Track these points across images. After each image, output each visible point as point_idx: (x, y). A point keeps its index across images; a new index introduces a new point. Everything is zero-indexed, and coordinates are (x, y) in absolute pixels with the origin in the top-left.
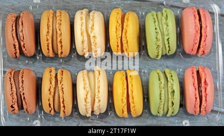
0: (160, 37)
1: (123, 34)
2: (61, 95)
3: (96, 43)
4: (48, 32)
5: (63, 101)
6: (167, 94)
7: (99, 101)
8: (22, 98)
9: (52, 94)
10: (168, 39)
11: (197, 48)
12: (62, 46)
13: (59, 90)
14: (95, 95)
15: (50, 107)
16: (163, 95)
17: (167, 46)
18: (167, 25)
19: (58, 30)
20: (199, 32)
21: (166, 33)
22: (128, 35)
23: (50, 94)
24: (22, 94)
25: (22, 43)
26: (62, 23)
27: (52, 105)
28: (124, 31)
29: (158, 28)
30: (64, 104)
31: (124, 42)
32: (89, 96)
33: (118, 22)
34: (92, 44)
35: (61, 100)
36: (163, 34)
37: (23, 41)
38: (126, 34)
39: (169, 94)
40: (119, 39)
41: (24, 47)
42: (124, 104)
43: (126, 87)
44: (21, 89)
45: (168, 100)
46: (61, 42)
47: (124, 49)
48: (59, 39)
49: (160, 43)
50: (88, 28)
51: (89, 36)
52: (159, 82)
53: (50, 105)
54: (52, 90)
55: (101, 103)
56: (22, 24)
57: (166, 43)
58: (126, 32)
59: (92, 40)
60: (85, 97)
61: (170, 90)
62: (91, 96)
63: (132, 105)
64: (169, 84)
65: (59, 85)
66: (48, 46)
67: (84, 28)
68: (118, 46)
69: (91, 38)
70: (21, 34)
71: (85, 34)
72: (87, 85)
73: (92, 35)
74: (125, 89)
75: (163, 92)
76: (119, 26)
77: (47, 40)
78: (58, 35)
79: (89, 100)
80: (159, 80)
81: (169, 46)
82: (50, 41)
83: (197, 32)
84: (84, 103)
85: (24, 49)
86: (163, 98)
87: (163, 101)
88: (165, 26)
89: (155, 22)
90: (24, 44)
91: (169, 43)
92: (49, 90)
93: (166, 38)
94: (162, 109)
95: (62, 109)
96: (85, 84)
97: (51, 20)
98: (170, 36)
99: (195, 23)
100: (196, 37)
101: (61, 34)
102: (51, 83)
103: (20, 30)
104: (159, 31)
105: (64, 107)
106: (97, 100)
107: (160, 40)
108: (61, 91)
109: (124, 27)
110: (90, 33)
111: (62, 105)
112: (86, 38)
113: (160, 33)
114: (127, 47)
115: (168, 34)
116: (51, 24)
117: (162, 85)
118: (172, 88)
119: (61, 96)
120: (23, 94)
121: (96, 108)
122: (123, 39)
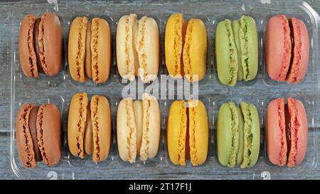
0: (235, 56)
1: (185, 51)
2: (94, 132)
3: (146, 65)
4: (79, 53)
5: (98, 141)
6: (242, 140)
7: (148, 142)
9: (82, 130)
10: (246, 60)
11: (286, 73)
12: (97, 72)
13: (91, 126)
14: (142, 134)
15: (79, 147)
16: (236, 141)
17: (245, 69)
18: (247, 41)
19: (93, 51)
20: (290, 51)
21: (244, 51)
22: (191, 51)
23: (80, 130)
24: (41, 148)
25: (41, 57)
26: (99, 40)
27: (81, 146)
28: (185, 46)
29: (233, 44)
30: (98, 145)
31: (186, 61)
32: (134, 136)
33: (177, 34)
34: (141, 65)
35: (95, 140)
36: (239, 53)
37: (42, 54)
38: (188, 51)
39: (245, 139)
40: (179, 57)
41: (44, 63)
42: (181, 148)
43: (185, 124)
44: (40, 142)
45: (243, 147)
46: (96, 67)
47: (185, 70)
48: (94, 64)
49: (235, 65)
50: (135, 43)
51: (136, 54)
52: (231, 122)
53: (78, 145)
54: (83, 125)
55: (150, 145)
56: (43, 30)
57: (244, 64)
58: (188, 48)
59: (141, 60)
60: (129, 136)
61: (247, 135)
62: (137, 136)
63: (192, 149)
64: (246, 126)
65: (93, 119)
66: (78, 71)
67: (130, 43)
68: (176, 67)
69: (139, 56)
70: (40, 44)
71: (131, 51)
72: (132, 120)
73: (140, 53)
74: (184, 127)
75: (237, 137)
76: (179, 39)
77: (78, 64)
78: (93, 57)
79: (134, 140)
80: (232, 119)
81: (247, 70)
82: (81, 65)
83: (287, 51)
84: (127, 144)
85: (43, 66)
86: (236, 145)
87: (236, 148)
88: (243, 42)
89: (229, 35)
90: (44, 58)
91: (247, 65)
92: (79, 125)
93: (244, 58)
94: (235, 158)
95: (96, 151)
96: (129, 119)
98: (249, 55)
99: (285, 38)
100: (285, 58)
101: (97, 57)
102: (81, 115)
103: (40, 38)
104: (235, 49)
105: (98, 148)
106: (144, 141)
107: (235, 60)
108: (94, 127)
109: (186, 40)
110: (138, 50)
111: (95, 146)
112: (132, 58)
113: (235, 51)
114: (189, 69)
115: (247, 53)
116: (83, 41)
117: (236, 127)
118: (250, 131)
119: (94, 135)
120: (43, 149)
121: (142, 152)
122: (184, 57)
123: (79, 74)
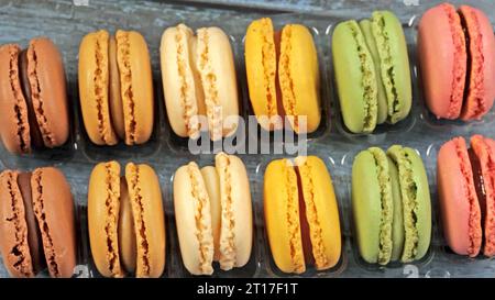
0: (369, 65)
1: (281, 67)
2: (136, 212)
3: (216, 93)
4: (98, 71)
5: (143, 228)
6: (397, 194)
7: (232, 223)
8: (41, 226)
9: (115, 212)
10: (390, 72)
11: (462, 92)
12: (132, 105)
13: (130, 206)
14: (221, 209)
15: (110, 249)
16: (388, 196)
17: (389, 88)
18: (386, 39)
19: (122, 66)
20: (464, 48)
21: (383, 55)
22: (291, 67)
23: (110, 213)
24: (39, 216)
25: (36, 103)
26: (130, 49)
27: (115, 245)
28: (282, 59)
29: (363, 46)
30: (144, 237)
31: (284, 85)
32: (206, 211)
33: (266, 41)
34: (207, 94)
35: (138, 227)
36: (377, 60)
37: (37, 96)
38: (286, 67)
39: (404, 192)
40: (272, 78)
41: (41, 112)
42: (293, 227)
43: (295, 184)
44: (37, 206)
45: (402, 210)
46: (130, 95)
47: (285, 103)
48: (125, 88)
49: (372, 81)
50: (195, 57)
51: (197, 76)
52: (375, 168)
53: (109, 242)
54: (115, 203)
55: (236, 229)
56: (35, 58)
57: (387, 79)
58: (287, 62)
59: (206, 85)
60: (197, 213)
61: (405, 184)
62: (211, 212)
63: (313, 227)
64: (402, 171)
65: (131, 191)
66: (99, 107)
67: (184, 56)
68: (269, 97)
69: (203, 78)
70: (32, 80)
71: (188, 71)
72: (201, 186)
73: (204, 73)
74: (293, 188)
75: (388, 189)
76: (270, 48)
77: (97, 91)
78: (123, 76)
79: (207, 220)
80: (377, 164)
81: (394, 90)
82: (104, 93)
83: (459, 48)
84: (195, 229)
85: (40, 119)
86: (389, 203)
88: (380, 41)
89: (355, 35)
90: (41, 104)
91: (392, 81)
92: (107, 204)
93: (385, 67)
94: (389, 233)
95: (141, 251)
96: (194, 184)
97: (104, 46)
98: (394, 62)
99: (453, 29)
100: (456, 60)
101: (130, 76)
102: (110, 187)
103: (30, 70)
104: (368, 54)
105: (145, 245)
106: (226, 222)
107: (370, 73)
108: (135, 205)
109: (283, 50)
110: (199, 68)
111: (140, 240)
112: (190, 80)
113: (369, 57)
114: (291, 98)
115: (389, 59)
116: (104, 52)
117: (385, 174)
118: (410, 179)
119: (136, 218)
120: (43, 216)
121: (224, 244)
122: (281, 78)
123: (100, 117)
